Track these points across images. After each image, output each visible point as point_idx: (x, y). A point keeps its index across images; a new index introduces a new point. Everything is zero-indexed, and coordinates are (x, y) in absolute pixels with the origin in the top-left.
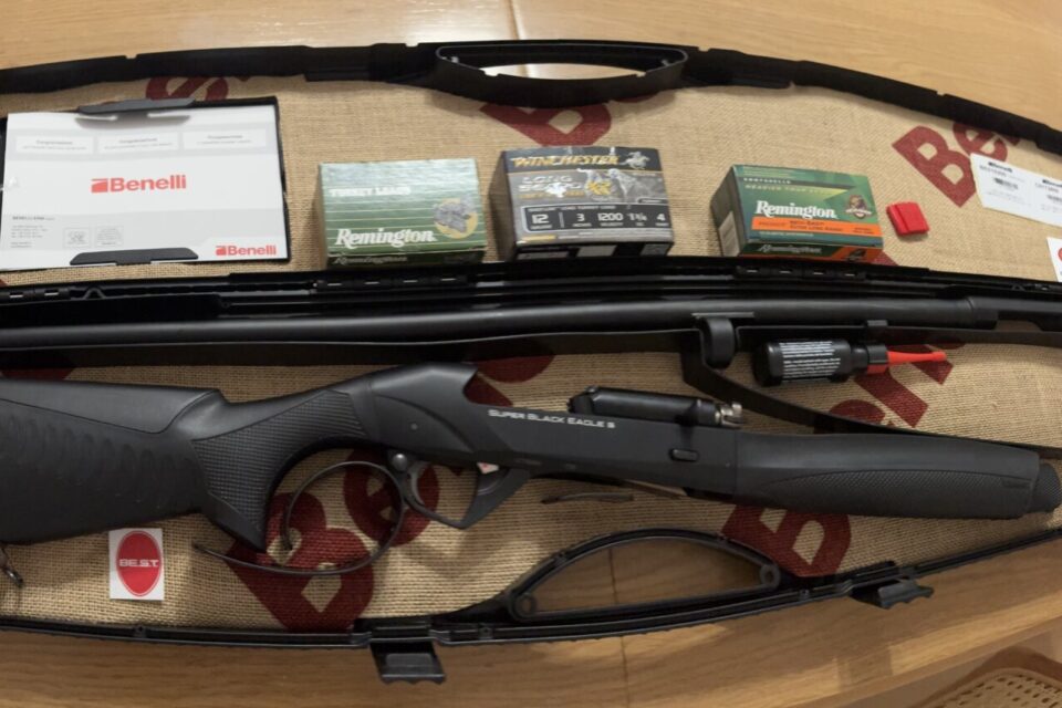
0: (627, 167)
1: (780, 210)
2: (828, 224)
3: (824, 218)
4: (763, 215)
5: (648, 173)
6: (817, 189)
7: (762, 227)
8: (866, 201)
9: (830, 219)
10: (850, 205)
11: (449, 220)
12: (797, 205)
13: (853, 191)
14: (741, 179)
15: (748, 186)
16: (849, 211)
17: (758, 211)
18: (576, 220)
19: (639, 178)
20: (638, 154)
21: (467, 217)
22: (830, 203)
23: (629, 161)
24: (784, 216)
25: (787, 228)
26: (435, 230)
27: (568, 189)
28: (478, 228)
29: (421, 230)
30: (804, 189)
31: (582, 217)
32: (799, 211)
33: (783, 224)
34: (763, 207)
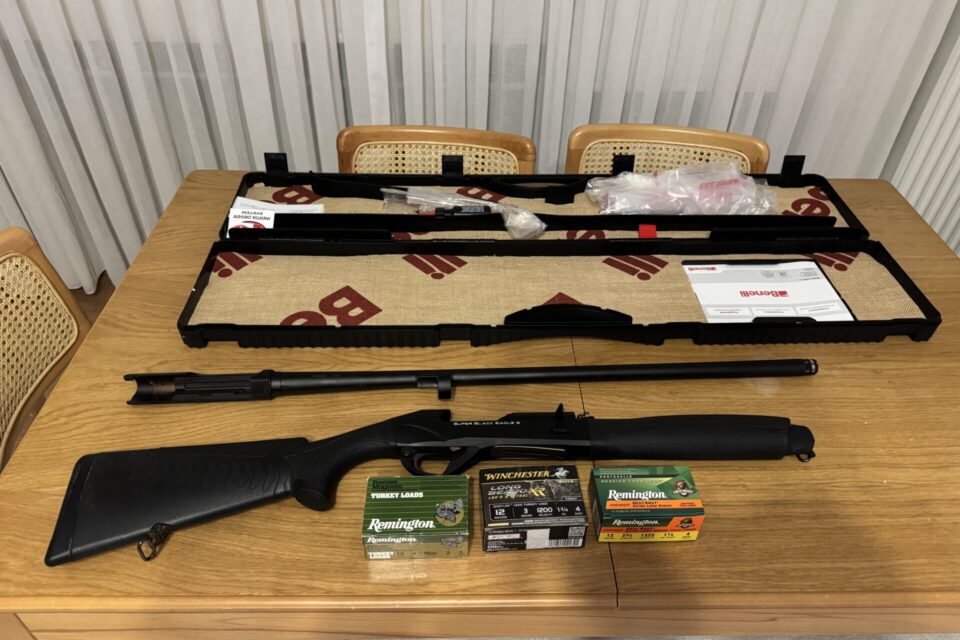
0: (556, 477)
1: (625, 495)
2: (660, 502)
3: (658, 499)
4: (613, 499)
5: (568, 481)
6: (650, 479)
7: (613, 508)
8: (688, 483)
9: (662, 499)
10: (677, 487)
11: (445, 514)
12: (637, 491)
13: (677, 477)
14: (598, 477)
15: (603, 481)
16: (676, 492)
17: (610, 497)
18: (523, 513)
19: (563, 484)
20: (562, 469)
21: (458, 512)
22: (662, 488)
23: (557, 474)
24: (628, 499)
25: (631, 507)
26: (435, 521)
27: (519, 493)
28: (463, 520)
29: (426, 520)
30: (642, 480)
31: (526, 511)
32: (639, 495)
33: (628, 505)
34: (612, 494)
